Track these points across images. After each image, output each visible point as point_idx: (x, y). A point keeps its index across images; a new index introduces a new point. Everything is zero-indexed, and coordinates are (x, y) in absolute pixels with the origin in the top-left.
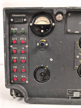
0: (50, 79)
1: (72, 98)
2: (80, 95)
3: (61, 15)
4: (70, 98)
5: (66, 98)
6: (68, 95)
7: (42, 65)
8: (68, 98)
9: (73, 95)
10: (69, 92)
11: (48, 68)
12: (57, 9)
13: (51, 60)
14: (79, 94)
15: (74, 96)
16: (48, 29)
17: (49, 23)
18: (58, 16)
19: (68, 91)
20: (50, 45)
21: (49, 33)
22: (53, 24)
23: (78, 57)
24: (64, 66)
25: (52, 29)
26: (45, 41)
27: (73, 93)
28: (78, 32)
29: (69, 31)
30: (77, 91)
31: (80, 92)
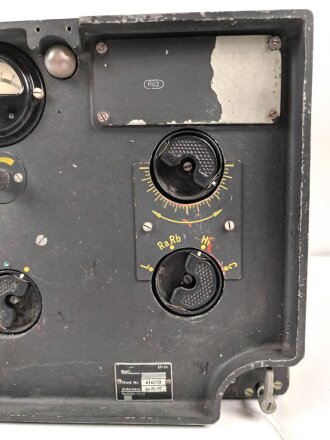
0: (43, 320)
1: (136, 397)
2: (168, 386)
3: (63, 56)
4: (128, 398)
5: (112, 396)
6: (121, 386)
7: (6, 265)
8: (121, 397)
9: (139, 386)
10: (123, 372)
11: (33, 276)
13: (42, 240)
14: (163, 382)
15: (144, 390)
17: (21, 91)
19: (119, 368)
20: (33, 179)
21: (23, 130)
22: (38, 93)
23: (148, 226)
24: (94, 265)
25: (34, 114)
26: (10, 162)
27: (139, 378)
28: (141, 122)
29: (104, 117)
30: (155, 369)
31: (167, 371)
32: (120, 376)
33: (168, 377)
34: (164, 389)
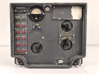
0: (42, 51)
1: (58, 64)
2: (63, 62)
3: (48, 8)
4: (56, 64)
5: (54, 64)
6: (55, 62)
7: (37, 41)
8: (55, 64)
9: (58, 62)
11: (41, 44)
12: (45, 4)
13: (43, 38)
16: (40, 17)
17: (41, 13)
18: (46, 8)
19: (55, 59)
20: (42, 28)
21: (41, 20)
22: (44, 14)
23: (60, 35)
24: (52, 42)
25: (43, 17)
26: (38, 25)
27: (58, 61)
28: (60, 19)
29: (54, 18)
30: (61, 59)
31: (63, 59)
32: (55, 60)
33: (63, 61)
34: (62, 63)
